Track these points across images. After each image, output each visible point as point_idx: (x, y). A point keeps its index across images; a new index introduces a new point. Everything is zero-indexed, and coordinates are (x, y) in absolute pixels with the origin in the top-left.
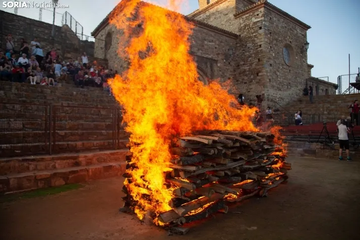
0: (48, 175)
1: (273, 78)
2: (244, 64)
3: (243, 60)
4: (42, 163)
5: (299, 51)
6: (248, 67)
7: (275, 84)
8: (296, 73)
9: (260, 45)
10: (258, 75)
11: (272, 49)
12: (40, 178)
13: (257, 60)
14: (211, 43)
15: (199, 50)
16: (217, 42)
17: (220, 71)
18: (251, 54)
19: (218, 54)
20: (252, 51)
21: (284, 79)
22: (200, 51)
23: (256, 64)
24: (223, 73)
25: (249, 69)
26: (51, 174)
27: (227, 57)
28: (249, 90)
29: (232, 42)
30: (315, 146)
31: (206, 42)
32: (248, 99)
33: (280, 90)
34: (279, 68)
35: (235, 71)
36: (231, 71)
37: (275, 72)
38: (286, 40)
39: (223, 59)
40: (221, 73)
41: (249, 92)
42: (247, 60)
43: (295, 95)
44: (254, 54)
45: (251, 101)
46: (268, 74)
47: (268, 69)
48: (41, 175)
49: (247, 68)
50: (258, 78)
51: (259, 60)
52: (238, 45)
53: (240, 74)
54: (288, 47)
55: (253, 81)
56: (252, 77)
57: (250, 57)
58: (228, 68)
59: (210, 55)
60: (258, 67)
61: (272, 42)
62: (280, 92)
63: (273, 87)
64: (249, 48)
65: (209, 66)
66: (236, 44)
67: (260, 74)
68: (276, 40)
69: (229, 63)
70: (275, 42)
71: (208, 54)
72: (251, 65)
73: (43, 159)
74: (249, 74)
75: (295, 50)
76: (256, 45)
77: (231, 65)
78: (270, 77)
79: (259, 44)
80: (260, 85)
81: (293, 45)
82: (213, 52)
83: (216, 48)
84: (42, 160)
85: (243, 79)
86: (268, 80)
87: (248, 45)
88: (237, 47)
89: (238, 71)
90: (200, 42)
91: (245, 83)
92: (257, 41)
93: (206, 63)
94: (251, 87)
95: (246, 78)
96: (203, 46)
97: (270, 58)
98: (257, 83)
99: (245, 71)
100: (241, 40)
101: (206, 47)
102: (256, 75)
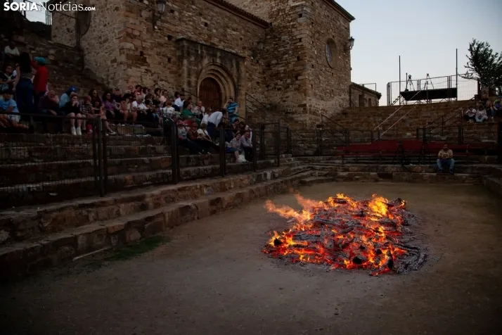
0: (121, 225)
1: (315, 84)
2: (276, 64)
3: (276, 57)
4: (103, 209)
5: (342, 48)
6: (283, 68)
7: (317, 91)
8: (339, 77)
9: (300, 40)
10: (297, 79)
11: (315, 44)
12: (113, 231)
13: (296, 59)
14: (234, 33)
15: (220, 41)
16: (243, 32)
17: (247, 72)
18: (288, 50)
19: (244, 48)
20: (288, 46)
21: (327, 85)
22: (222, 43)
23: (294, 65)
24: (250, 75)
25: (285, 70)
26: (125, 225)
27: (255, 52)
28: (284, 99)
29: (260, 32)
30: (390, 168)
31: (228, 30)
32: (284, 111)
33: (323, 99)
34: (321, 70)
35: (264, 72)
36: (259, 73)
37: (317, 76)
38: (329, 34)
39: (250, 56)
40: (247, 74)
41: (285, 101)
42: (282, 58)
43: (338, 106)
44: (293, 50)
45: (287, 113)
46: (311, 78)
47: (310, 71)
48: (113, 227)
49: (281, 69)
50: (297, 82)
51: (298, 58)
52: (269, 37)
53: (271, 76)
54: (330, 42)
55: (291, 86)
56: (289, 81)
57: (285, 53)
58: (255, 67)
59: (234, 49)
60: (298, 68)
61: (314, 35)
62: (322, 102)
63: (315, 95)
64: (284, 41)
65: (234, 65)
66: (266, 35)
67: (299, 78)
68: (318, 32)
69: (258, 62)
70: (317, 35)
71: (231, 48)
72: (287, 65)
73: (104, 202)
74: (285, 77)
75: (338, 48)
76: (294, 38)
77: (260, 65)
78: (312, 82)
79: (298, 37)
80: (300, 93)
81: (336, 41)
82: (238, 45)
83: (241, 39)
84: (103, 204)
85: (276, 84)
86: (310, 86)
87: (283, 37)
88: (266, 39)
89: (269, 72)
90: (221, 30)
91: (279, 89)
92: (296, 33)
93: (231, 61)
94: (287, 95)
95: (280, 83)
96: (225, 36)
97: (312, 57)
98: (296, 89)
99: (278, 73)
100: (272, 30)
101: (229, 37)
102: (294, 79)
